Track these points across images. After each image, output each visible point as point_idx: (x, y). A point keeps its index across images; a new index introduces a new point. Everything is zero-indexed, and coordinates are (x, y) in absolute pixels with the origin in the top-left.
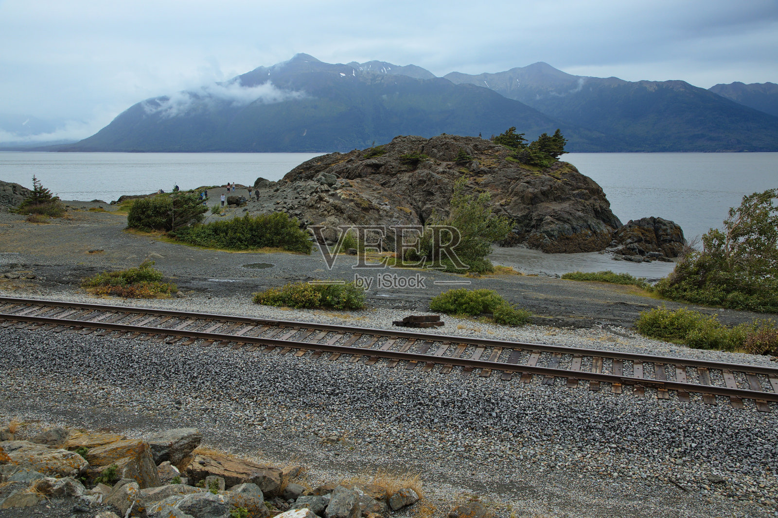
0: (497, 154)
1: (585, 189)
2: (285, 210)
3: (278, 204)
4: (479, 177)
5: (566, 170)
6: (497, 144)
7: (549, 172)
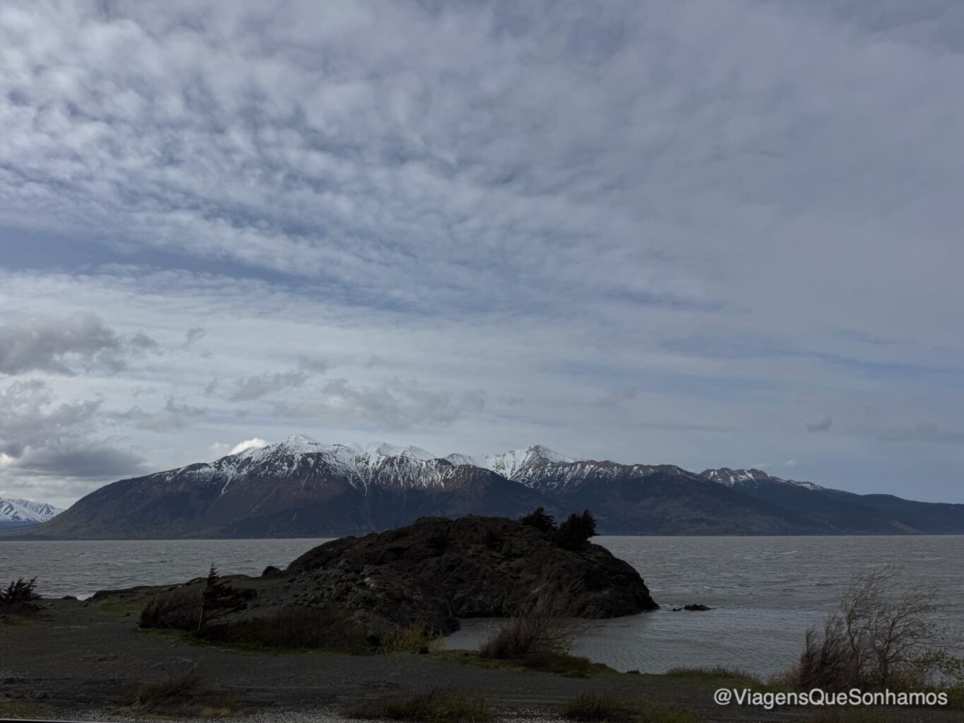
0: (527, 536)
1: (623, 574)
2: (306, 604)
3: (297, 596)
4: (511, 561)
5: (600, 554)
6: (527, 525)
7: (583, 556)
